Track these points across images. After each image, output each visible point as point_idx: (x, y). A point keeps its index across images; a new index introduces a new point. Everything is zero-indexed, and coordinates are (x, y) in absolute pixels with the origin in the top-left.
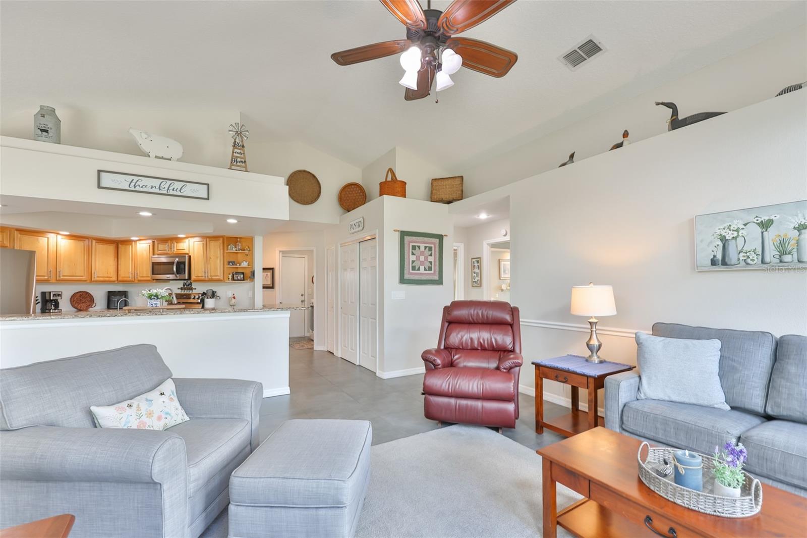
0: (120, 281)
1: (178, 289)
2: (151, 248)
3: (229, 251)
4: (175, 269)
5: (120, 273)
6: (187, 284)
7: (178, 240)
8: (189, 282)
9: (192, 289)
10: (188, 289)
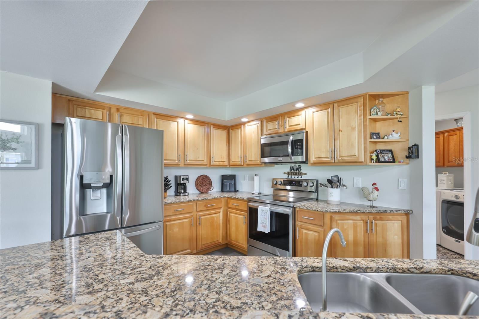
1: (285, 173)
2: (260, 128)
3: (372, 117)
4: (290, 150)
5: (231, 158)
6: (295, 168)
7: (293, 112)
8: (297, 165)
9: (301, 174)
10: (296, 174)
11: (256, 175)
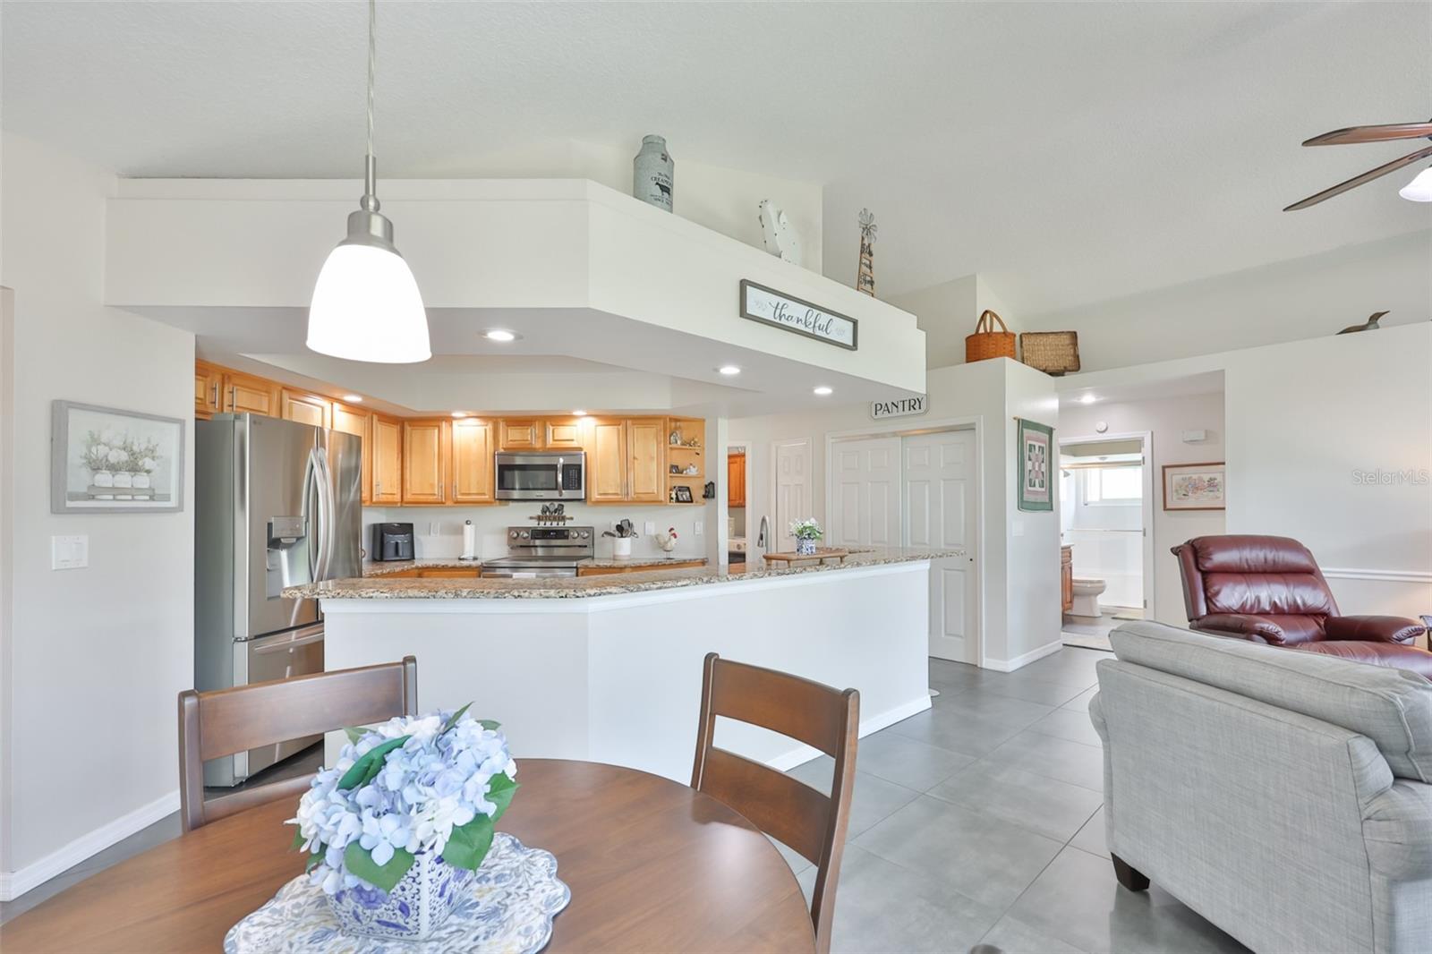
0: (407, 503)
1: (531, 518)
2: (490, 439)
3: (672, 445)
5: (408, 485)
6: (552, 509)
7: (561, 419)
8: (556, 504)
9: (563, 519)
10: (555, 519)
11: (468, 523)
